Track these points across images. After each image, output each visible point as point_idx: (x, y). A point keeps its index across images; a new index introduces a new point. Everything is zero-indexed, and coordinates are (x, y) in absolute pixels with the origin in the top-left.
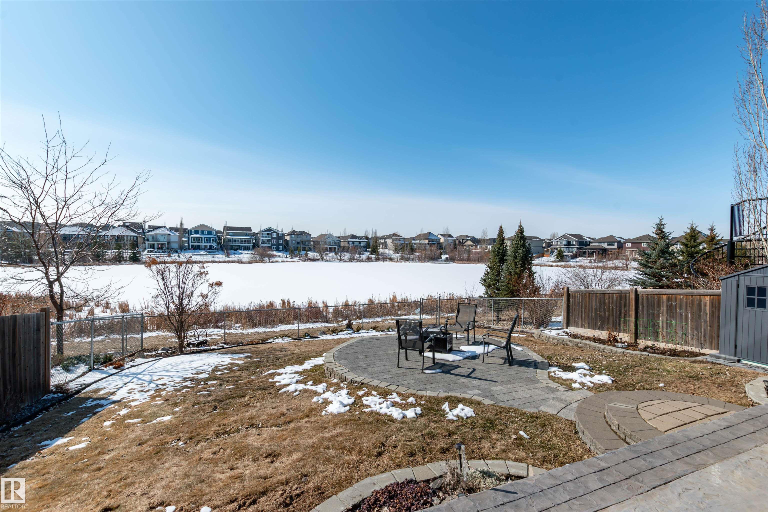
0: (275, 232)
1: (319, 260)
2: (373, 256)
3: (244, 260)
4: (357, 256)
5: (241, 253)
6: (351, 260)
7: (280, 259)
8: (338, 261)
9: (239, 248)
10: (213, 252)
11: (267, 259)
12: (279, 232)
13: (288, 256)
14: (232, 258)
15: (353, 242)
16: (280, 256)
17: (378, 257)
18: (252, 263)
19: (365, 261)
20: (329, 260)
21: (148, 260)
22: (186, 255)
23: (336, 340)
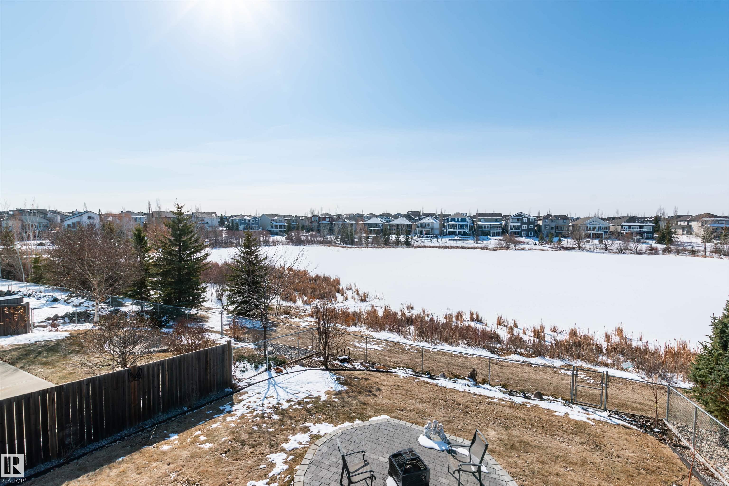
0: (525, 217)
1: (574, 248)
2: (660, 247)
3: (491, 246)
4: (631, 245)
5: (490, 239)
6: (621, 251)
7: (527, 247)
8: (602, 251)
9: (489, 234)
10: (465, 238)
11: (512, 246)
12: (530, 217)
13: (538, 243)
14: (481, 244)
15: (630, 227)
16: (528, 243)
17: (668, 249)
18: (496, 250)
19: (644, 253)
20: (588, 249)
21: (416, 244)
22: (444, 240)
23: (444, 389)
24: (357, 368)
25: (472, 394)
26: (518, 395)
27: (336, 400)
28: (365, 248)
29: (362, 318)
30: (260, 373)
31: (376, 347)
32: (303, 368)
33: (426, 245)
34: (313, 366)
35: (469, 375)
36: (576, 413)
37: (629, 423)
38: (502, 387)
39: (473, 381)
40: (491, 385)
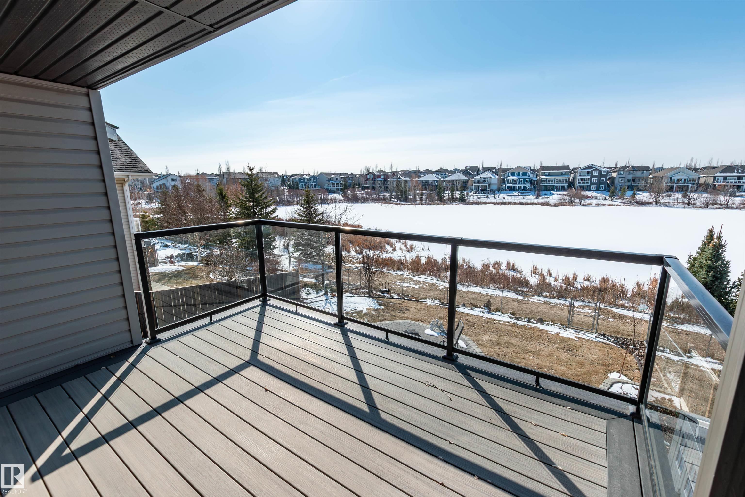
0: (596, 169)
3: (552, 202)
4: (722, 198)
5: (553, 194)
6: (708, 205)
7: (594, 202)
9: (552, 188)
10: (526, 193)
11: (578, 201)
12: (602, 169)
13: (607, 197)
14: (541, 200)
15: (725, 178)
16: (596, 198)
18: (558, 206)
19: (736, 208)
20: (667, 204)
21: (471, 200)
22: (501, 196)
23: (461, 313)
24: (394, 297)
25: (484, 318)
26: (523, 320)
27: (374, 313)
28: (419, 204)
29: (406, 265)
30: (320, 296)
31: (415, 286)
32: (352, 295)
33: (482, 201)
34: (360, 294)
35: (484, 305)
36: (568, 333)
37: (610, 342)
38: (511, 315)
39: (487, 309)
40: (501, 313)
